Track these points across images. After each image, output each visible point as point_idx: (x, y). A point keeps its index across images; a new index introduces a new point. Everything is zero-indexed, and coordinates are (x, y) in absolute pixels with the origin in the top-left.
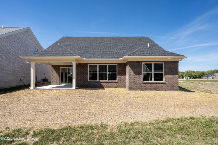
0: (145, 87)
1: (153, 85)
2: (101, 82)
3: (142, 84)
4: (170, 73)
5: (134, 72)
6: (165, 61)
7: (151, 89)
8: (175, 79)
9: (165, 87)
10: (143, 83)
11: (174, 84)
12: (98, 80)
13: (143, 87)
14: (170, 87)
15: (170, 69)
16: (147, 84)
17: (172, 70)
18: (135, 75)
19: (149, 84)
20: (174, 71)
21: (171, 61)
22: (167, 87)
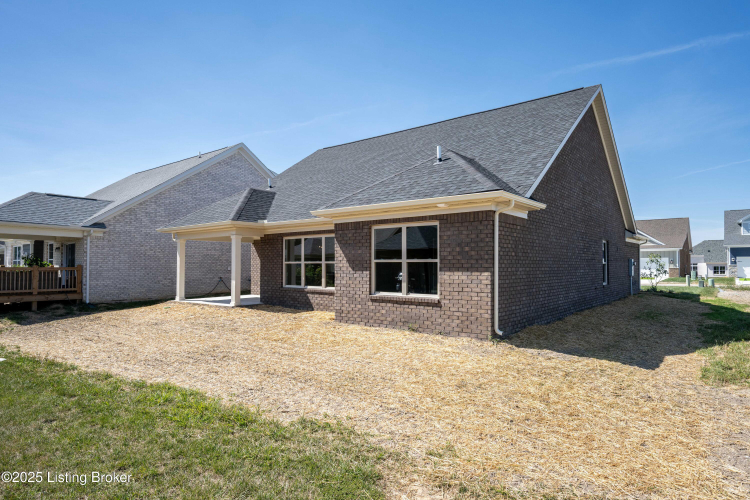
0: (378, 314)
1: (401, 308)
2: (308, 293)
3: (370, 303)
4: (458, 266)
5: (348, 261)
6: (440, 215)
7: (393, 324)
8: (478, 290)
9: (440, 320)
10: (374, 301)
11: (473, 310)
12: (302, 286)
13: (372, 314)
14: (458, 322)
15: (459, 245)
16: (383, 304)
17: (467, 249)
18: (350, 269)
19: (389, 305)
20: (473, 253)
21: (462, 214)
22: (448, 321)
